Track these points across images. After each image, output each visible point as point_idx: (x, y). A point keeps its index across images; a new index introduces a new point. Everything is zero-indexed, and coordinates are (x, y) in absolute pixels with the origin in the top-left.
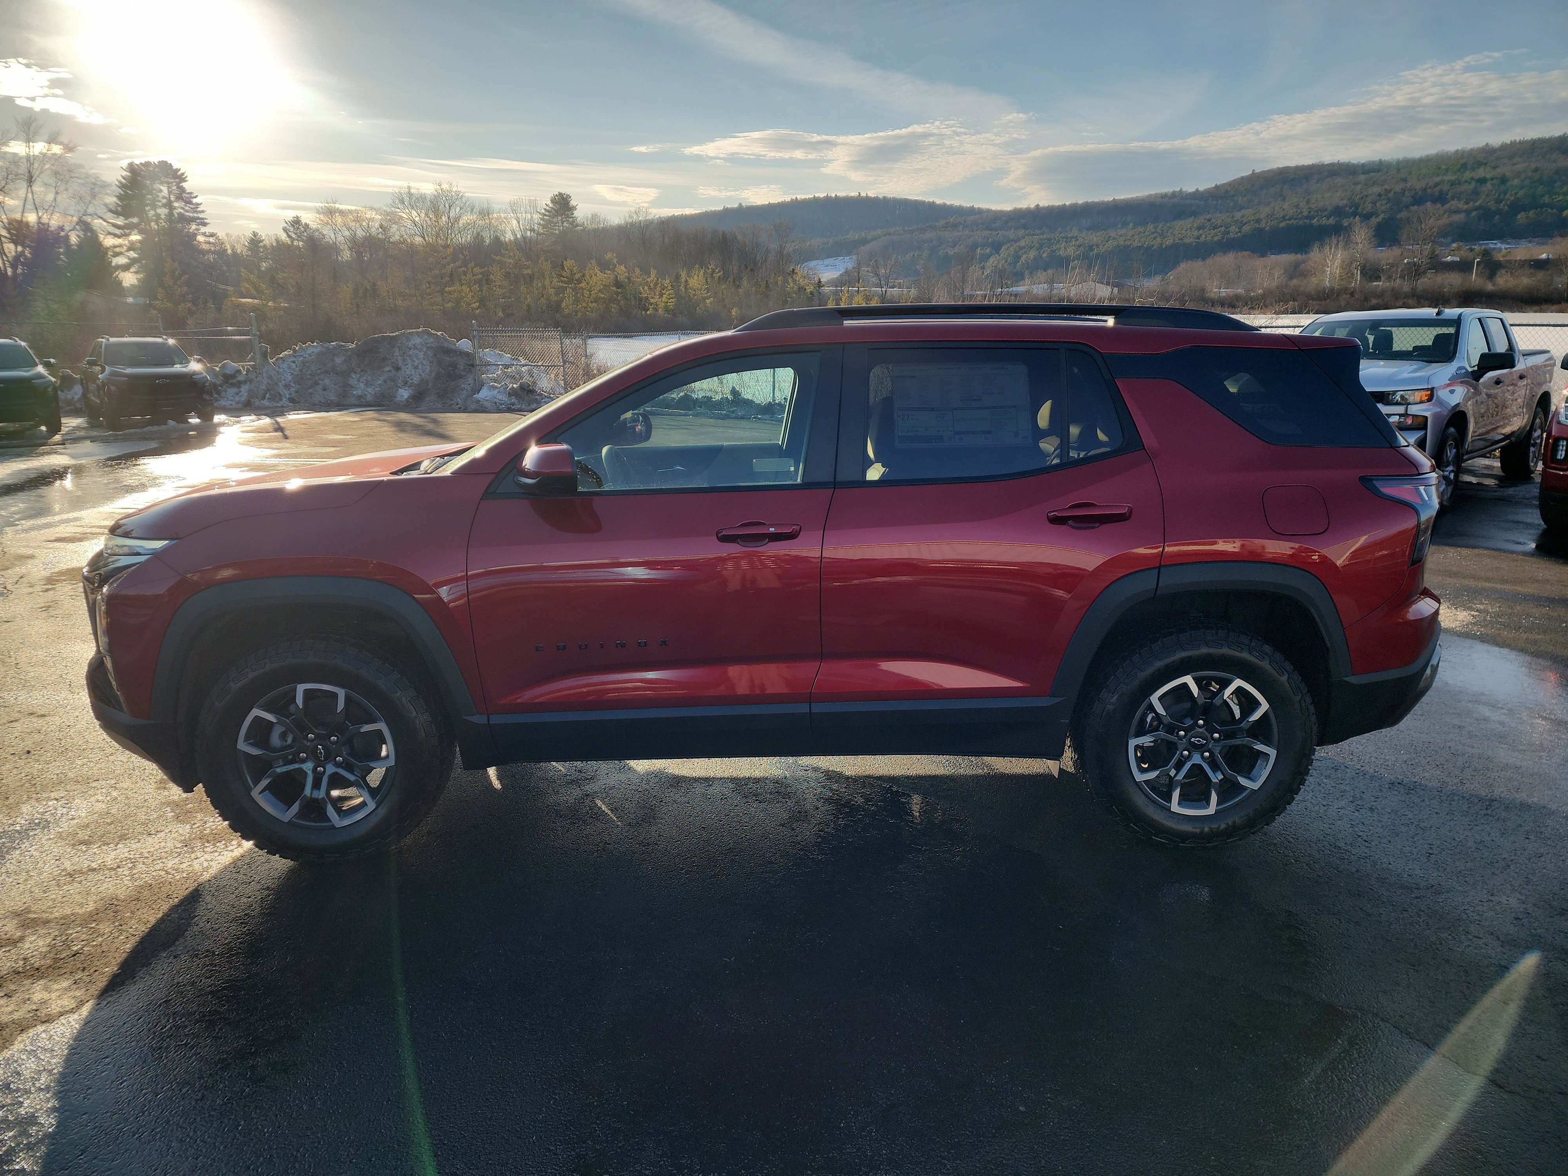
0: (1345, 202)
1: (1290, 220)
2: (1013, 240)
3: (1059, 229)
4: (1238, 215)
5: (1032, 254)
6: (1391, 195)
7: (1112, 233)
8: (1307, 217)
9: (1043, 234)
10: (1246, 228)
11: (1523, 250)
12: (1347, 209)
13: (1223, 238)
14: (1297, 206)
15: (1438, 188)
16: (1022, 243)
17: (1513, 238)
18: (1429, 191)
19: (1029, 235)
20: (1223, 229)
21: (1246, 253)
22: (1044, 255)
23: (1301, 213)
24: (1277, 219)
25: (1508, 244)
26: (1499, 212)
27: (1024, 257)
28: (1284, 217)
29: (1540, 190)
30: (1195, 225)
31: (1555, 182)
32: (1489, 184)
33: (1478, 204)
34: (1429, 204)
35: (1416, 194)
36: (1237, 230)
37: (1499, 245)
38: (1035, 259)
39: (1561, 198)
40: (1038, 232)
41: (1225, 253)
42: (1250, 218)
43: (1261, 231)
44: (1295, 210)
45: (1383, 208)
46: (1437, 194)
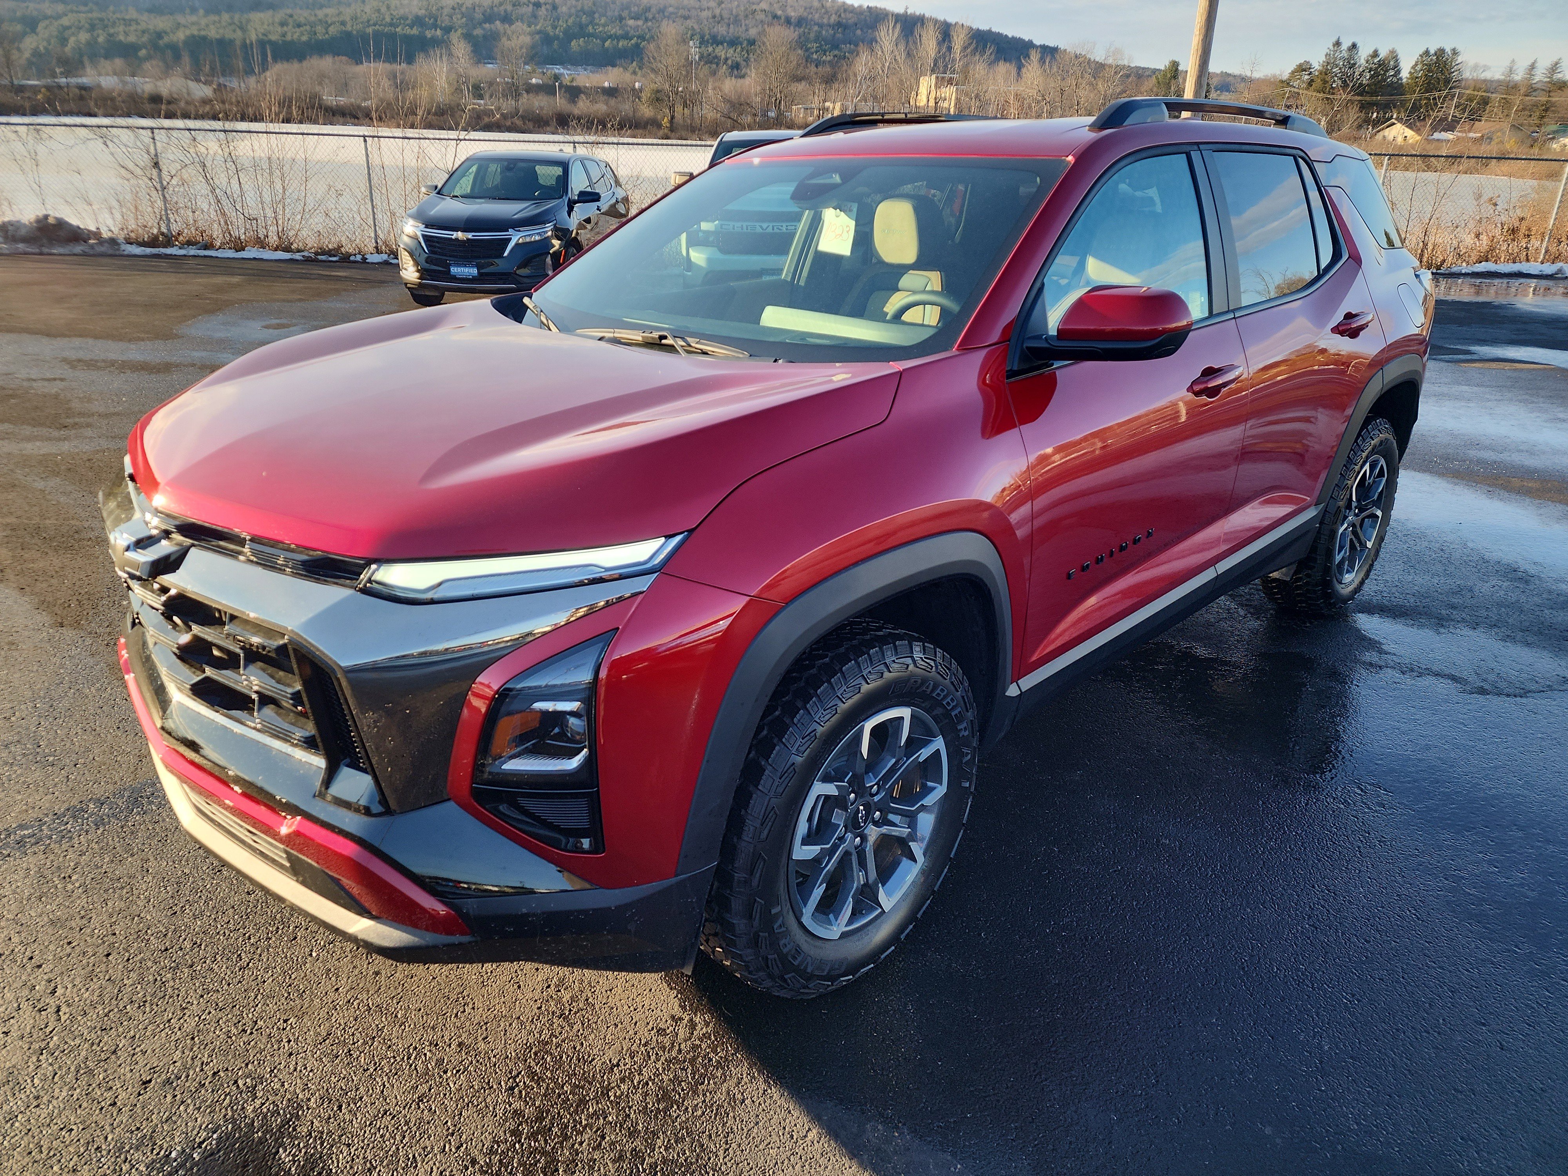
0: (423, 11)
1: (375, 25)
2: (51, 17)
3: (111, 8)
4: (320, 13)
5: (84, 37)
6: (464, 9)
7: (181, 19)
8: (391, 25)
9: (91, 11)
10: (332, 30)
11: (585, 78)
12: (427, 19)
13: (310, 39)
14: (379, 11)
15: (502, 8)
16: (65, 21)
17: (572, 64)
18: (495, 9)
19: (72, 11)
20: (308, 28)
21: (344, 58)
22: (101, 39)
23: (384, 19)
24: (362, 23)
25: (569, 70)
26: (557, 38)
27: (72, 40)
28: (368, 21)
29: (584, 19)
30: (277, 20)
31: (594, 13)
32: (543, 8)
33: (538, 27)
34: (498, 22)
35: (486, 11)
36: (324, 31)
37: (562, 71)
38: (88, 44)
39: (601, 29)
40: (82, 8)
41: (321, 56)
42: (334, 19)
43: (348, 34)
44: (377, 15)
45: (459, 22)
46: (502, 13)
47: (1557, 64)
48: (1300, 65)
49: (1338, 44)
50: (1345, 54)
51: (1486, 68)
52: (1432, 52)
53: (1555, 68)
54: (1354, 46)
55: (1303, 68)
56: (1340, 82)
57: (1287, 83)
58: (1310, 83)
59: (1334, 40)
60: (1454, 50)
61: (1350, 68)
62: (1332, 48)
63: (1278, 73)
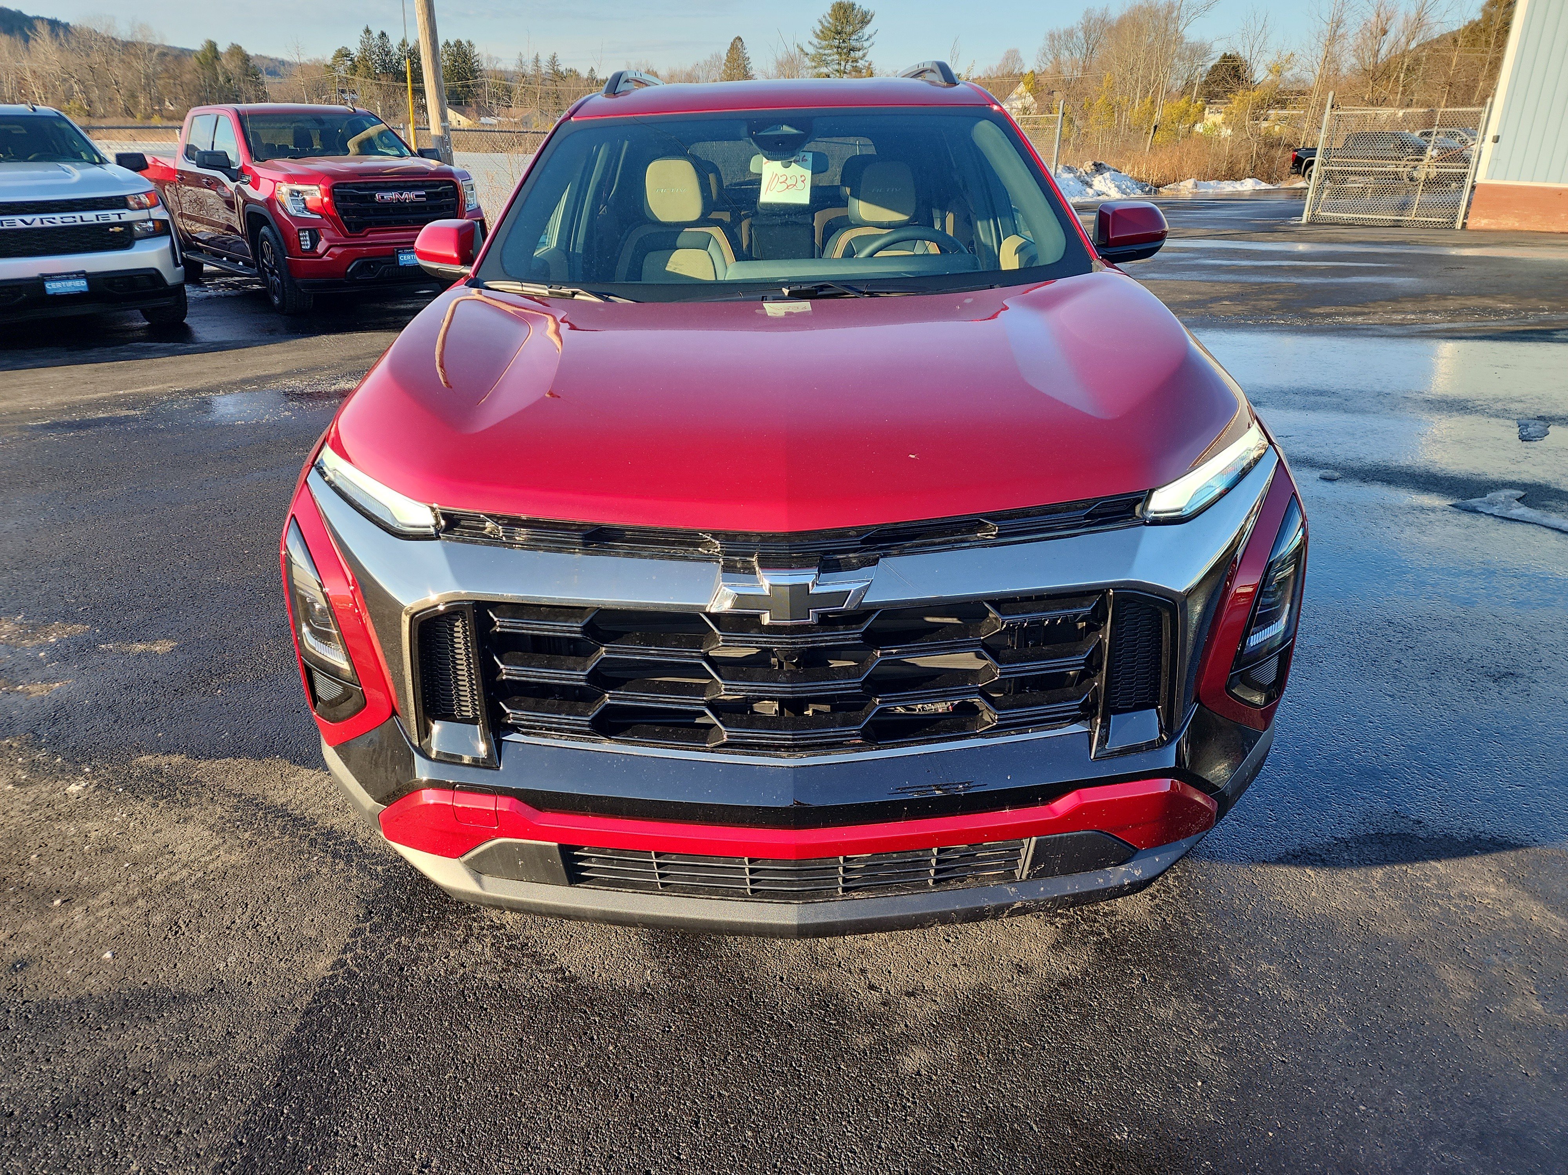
47: (554, 57)
48: (340, 51)
49: (368, 31)
50: (378, 42)
51: (498, 60)
52: (452, 43)
53: (553, 61)
54: (383, 34)
55: (343, 54)
56: (381, 68)
57: (331, 68)
58: (354, 68)
59: (364, 28)
60: (469, 42)
61: (386, 55)
62: (363, 35)
63: (320, 58)
